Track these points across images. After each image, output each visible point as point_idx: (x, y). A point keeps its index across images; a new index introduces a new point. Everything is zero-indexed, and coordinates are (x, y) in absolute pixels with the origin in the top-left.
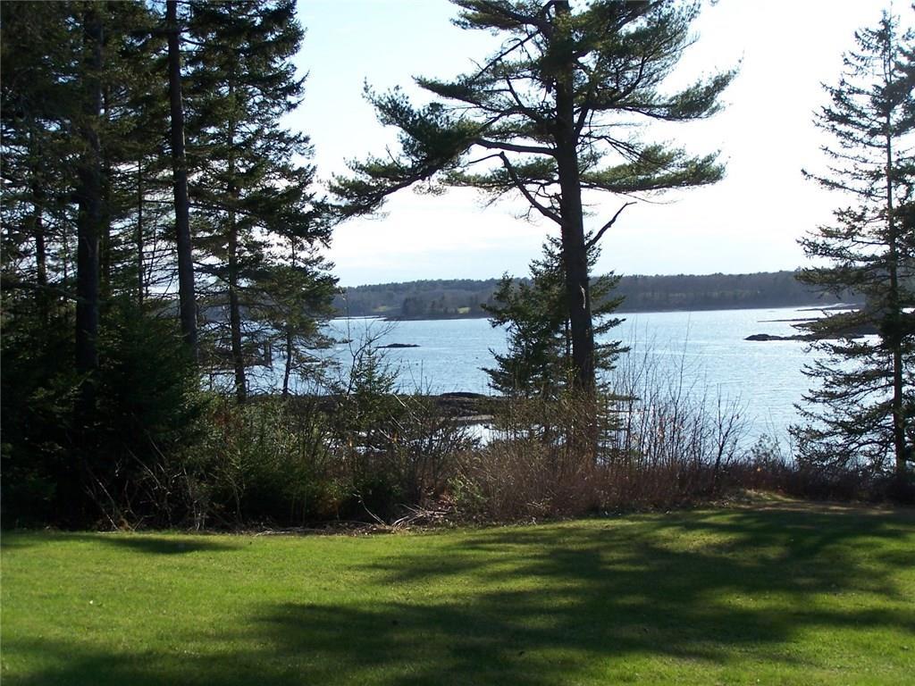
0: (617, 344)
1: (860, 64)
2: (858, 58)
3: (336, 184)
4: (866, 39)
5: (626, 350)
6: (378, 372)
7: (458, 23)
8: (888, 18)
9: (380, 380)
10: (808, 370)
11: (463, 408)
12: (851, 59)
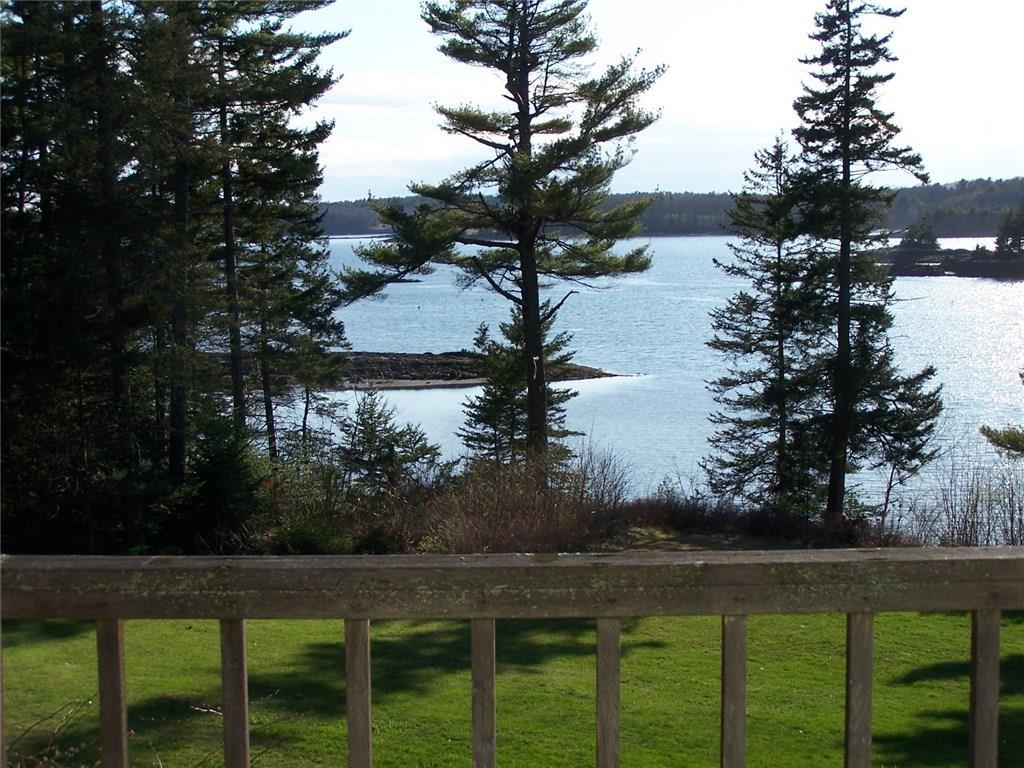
0: (568, 390)
1: (758, 180)
2: (756, 175)
3: (345, 274)
4: (764, 159)
5: (575, 394)
6: (378, 409)
7: (445, 128)
8: (780, 144)
9: (380, 416)
10: (713, 418)
11: (462, 369)
12: (751, 176)
